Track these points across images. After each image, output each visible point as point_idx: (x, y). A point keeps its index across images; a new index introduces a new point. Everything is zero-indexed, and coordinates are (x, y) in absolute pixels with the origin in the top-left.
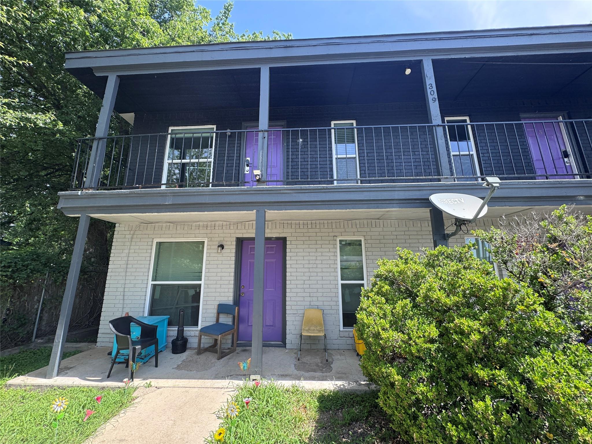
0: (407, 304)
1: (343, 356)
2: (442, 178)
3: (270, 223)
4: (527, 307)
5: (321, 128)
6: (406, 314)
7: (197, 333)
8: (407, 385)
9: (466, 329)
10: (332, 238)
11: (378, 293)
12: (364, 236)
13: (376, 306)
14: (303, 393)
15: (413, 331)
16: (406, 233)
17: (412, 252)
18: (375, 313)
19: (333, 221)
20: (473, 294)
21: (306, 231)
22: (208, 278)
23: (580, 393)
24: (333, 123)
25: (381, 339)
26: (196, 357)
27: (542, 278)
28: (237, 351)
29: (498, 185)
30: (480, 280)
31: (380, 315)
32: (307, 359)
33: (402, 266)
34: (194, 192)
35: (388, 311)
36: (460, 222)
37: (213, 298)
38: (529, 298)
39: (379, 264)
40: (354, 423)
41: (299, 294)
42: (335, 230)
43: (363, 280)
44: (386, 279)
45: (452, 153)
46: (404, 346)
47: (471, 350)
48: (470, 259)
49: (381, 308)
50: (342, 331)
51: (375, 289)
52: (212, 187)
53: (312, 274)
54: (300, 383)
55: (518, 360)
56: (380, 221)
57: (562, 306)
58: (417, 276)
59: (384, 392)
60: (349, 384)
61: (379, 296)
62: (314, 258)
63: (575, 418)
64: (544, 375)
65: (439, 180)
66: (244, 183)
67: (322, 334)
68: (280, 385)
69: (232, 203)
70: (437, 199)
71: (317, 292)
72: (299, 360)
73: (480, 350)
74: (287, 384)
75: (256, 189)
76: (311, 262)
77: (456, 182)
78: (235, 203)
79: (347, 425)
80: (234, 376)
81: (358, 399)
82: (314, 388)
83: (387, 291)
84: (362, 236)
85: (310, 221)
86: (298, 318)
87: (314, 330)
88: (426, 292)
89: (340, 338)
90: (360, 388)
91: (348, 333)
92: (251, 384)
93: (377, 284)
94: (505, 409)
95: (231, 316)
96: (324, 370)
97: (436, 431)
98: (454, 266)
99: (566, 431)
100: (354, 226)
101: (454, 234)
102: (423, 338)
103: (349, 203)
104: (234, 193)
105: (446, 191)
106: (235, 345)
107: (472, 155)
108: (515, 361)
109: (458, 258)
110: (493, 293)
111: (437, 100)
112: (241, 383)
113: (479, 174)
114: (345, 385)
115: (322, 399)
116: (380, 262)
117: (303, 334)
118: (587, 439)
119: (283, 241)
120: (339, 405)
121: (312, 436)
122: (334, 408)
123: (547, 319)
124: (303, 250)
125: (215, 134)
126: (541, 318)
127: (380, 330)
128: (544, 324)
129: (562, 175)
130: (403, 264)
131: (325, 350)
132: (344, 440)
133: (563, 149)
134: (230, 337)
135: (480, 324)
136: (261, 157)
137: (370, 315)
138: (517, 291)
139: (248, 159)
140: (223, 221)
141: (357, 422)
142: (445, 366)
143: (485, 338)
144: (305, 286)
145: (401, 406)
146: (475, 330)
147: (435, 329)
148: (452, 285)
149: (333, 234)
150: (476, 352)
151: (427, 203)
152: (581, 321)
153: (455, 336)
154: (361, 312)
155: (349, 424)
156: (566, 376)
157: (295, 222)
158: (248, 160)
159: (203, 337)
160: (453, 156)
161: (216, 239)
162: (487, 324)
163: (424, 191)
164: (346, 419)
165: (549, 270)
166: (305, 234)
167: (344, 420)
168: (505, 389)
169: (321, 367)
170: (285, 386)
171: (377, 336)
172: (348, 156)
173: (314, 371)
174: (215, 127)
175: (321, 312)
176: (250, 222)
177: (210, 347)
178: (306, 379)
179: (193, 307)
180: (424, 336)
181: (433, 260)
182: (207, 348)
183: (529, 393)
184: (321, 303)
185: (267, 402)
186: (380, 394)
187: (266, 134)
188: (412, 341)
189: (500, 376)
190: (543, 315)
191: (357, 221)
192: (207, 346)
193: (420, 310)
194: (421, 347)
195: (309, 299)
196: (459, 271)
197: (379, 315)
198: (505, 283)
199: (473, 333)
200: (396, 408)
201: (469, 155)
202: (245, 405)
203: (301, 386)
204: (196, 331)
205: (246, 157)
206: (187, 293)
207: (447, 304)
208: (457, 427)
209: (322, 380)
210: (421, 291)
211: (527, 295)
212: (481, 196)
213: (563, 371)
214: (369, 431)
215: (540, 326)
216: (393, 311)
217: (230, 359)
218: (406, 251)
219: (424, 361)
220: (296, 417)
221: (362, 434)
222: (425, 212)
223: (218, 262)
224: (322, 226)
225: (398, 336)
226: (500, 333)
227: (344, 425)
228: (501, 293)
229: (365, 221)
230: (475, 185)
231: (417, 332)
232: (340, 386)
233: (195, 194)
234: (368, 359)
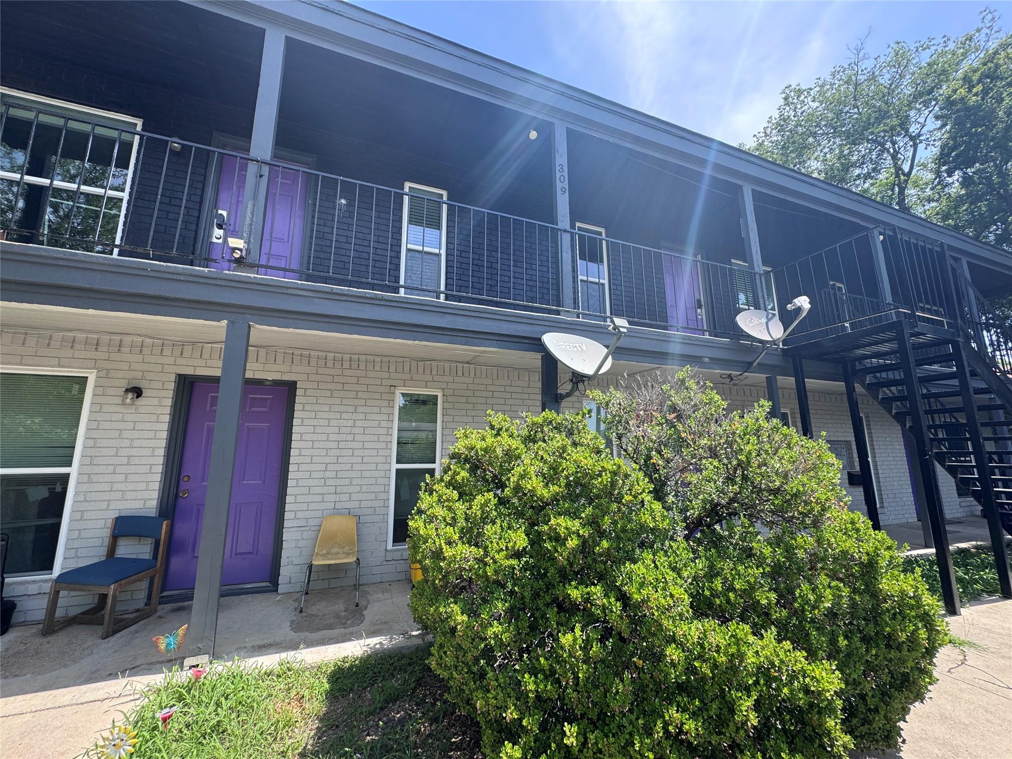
0: (490, 500)
1: (387, 592)
2: (562, 310)
3: (263, 352)
4: (635, 497)
5: (382, 187)
6: (487, 516)
7: (47, 588)
8: (473, 628)
9: (562, 532)
10: (387, 389)
11: (449, 485)
12: (443, 389)
13: (443, 506)
14: (299, 673)
15: (492, 542)
16: (508, 389)
17: (509, 419)
18: (440, 517)
19: (392, 360)
20: (577, 483)
21: (339, 372)
22: (90, 460)
23: (674, 602)
24: (408, 185)
25: (444, 558)
26: (39, 640)
27: (656, 459)
28: (158, 614)
29: (625, 330)
30: (587, 461)
31: (448, 519)
32: (318, 607)
33: (490, 440)
34: (59, 259)
35: (460, 513)
36: (578, 378)
37: (104, 505)
38: (638, 484)
39: (458, 436)
40: (391, 705)
41: (314, 490)
42: (393, 375)
43: (435, 463)
44: (467, 460)
45: (580, 277)
46: (476, 567)
47: (565, 562)
48: (582, 431)
49: (450, 509)
50: (391, 551)
51: (447, 478)
52: (119, 255)
53: (344, 453)
54: (296, 655)
55: (618, 570)
56: (471, 366)
57: (673, 494)
58: (511, 456)
59: (441, 645)
60: (391, 640)
61: (449, 489)
62: (350, 423)
63: (666, 635)
64: (642, 585)
65: (558, 313)
66: (207, 261)
67: (351, 559)
68: (254, 666)
69: (167, 299)
70: (553, 341)
71: (351, 484)
72: (301, 611)
73: (577, 561)
74: (270, 661)
75: (230, 278)
76: (343, 430)
77: (581, 320)
78: (176, 300)
79: (378, 710)
80: (143, 667)
81: (403, 662)
82: (325, 659)
83: (463, 479)
84: (440, 389)
85: (349, 356)
86: (306, 535)
87: (338, 553)
88: (518, 480)
89: (385, 563)
90: (409, 643)
91: (400, 553)
92: (183, 676)
93: (450, 469)
94: (596, 639)
95: (150, 541)
96: (349, 622)
97: (508, 689)
98: (559, 440)
99: (656, 653)
100: (428, 372)
101: (569, 395)
102: (505, 552)
103: (420, 330)
104: (175, 277)
105: (564, 330)
106: (155, 599)
107: (603, 285)
108: (614, 571)
109: (569, 430)
110: (600, 480)
111: (567, 191)
112: (158, 679)
113: (608, 314)
114: (384, 642)
115: (337, 676)
116: (460, 433)
117: (314, 563)
118: (674, 658)
119: (290, 388)
120: (367, 680)
121: (309, 747)
122: (358, 686)
123: (654, 512)
124: (330, 408)
125: (137, 138)
126: (648, 511)
127: (443, 544)
128: (650, 518)
129: (693, 329)
130: (492, 437)
131: (357, 586)
132: (368, 738)
133: (697, 296)
134: (144, 585)
135: (581, 523)
136: (249, 214)
137: (431, 522)
138: (627, 476)
139: (224, 213)
140: (146, 336)
141: (396, 702)
142: (531, 590)
143: (584, 542)
144: (327, 474)
145: (463, 662)
146: (574, 533)
147: (523, 535)
148: (554, 469)
149: (390, 382)
150: (571, 565)
151: (538, 345)
152: (688, 511)
153: (548, 545)
154: (417, 517)
155: (382, 709)
156: (663, 582)
157: (316, 353)
158: (221, 215)
159: (62, 593)
160: (581, 280)
161: (120, 374)
162: (588, 524)
163: (537, 327)
164: (377, 702)
165: (662, 447)
166: (336, 379)
167: (374, 703)
168: (599, 611)
169: (344, 618)
170: (263, 665)
171: (438, 555)
172: (426, 249)
173: (330, 627)
174: (139, 123)
175: (355, 520)
176: (214, 345)
177: (84, 613)
178: (310, 644)
179: (39, 528)
180: (507, 548)
181: (536, 432)
182: (75, 617)
183: (625, 612)
184: (356, 504)
185: (218, 705)
186: (433, 650)
187: (266, 170)
188: (489, 558)
189: (595, 594)
190: (650, 506)
191: (433, 363)
192: (73, 612)
193: (509, 508)
194: (501, 565)
195: (333, 498)
196: (564, 448)
197: (445, 520)
198: (615, 464)
199: (570, 537)
200: (456, 667)
201: (598, 284)
202: (160, 723)
203: (297, 661)
204: (46, 581)
205: (216, 208)
206: (21, 496)
207: (544, 497)
208: (536, 677)
209: (344, 641)
210: (512, 480)
211: (637, 482)
212: (607, 343)
213: (660, 577)
214: (413, 712)
215: (645, 521)
216: (468, 512)
217: (136, 632)
218: (501, 415)
219: (503, 586)
220: (279, 721)
221: (402, 721)
222: (534, 359)
223: (122, 426)
224: (370, 367)
225: (470, 552)
226: (602, 534)
227: (371, 713)
228: (609, 480)
229: (447, 365)
230: (601, 327)
231: (498, 544)
232: (374, 646)
233: (61, 263)
234: (419, 594)
